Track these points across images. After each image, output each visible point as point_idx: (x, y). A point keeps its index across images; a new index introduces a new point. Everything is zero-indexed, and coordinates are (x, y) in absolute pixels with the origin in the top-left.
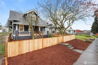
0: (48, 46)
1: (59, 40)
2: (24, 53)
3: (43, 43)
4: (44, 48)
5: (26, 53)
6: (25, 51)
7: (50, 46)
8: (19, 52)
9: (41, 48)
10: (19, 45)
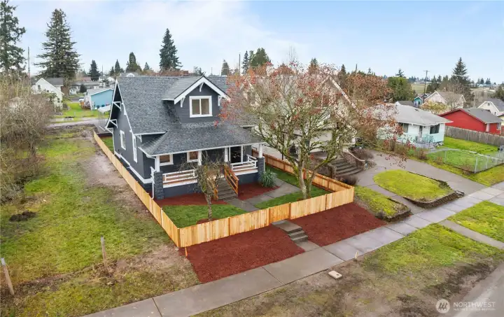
0: (242, 230)
1: (275, 214)
2: (199, 242)
3: (229, 225)
4: (232, 236)
5: (202, 243)
6: (200, 240)
7: (248, 230)
8: (192, 242)
9: (226, 235)
10: (193, 232)
